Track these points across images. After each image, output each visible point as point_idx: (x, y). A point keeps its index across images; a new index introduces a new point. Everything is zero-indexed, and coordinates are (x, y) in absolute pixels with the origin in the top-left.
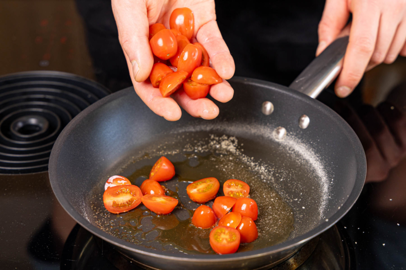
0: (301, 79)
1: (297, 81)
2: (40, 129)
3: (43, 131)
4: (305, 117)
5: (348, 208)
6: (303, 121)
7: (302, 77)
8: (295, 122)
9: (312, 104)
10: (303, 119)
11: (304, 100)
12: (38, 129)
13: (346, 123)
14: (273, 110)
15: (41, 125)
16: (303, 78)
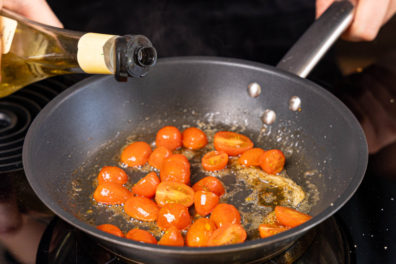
0: (289, 58)
1: (284, 61)
2: (8, 124)
3: (11, 127)
4: (295, 98)
5: (353, 191)
6: (293, 103)
7: (289, 56)
8: (285, 104)
9: (302, 84)
10: (293, 100)
11: (293, 80)
12: (5, 124)
13: (341, 102)
14: (260, 92)
15: (9, 120)
16: (291, 58)
